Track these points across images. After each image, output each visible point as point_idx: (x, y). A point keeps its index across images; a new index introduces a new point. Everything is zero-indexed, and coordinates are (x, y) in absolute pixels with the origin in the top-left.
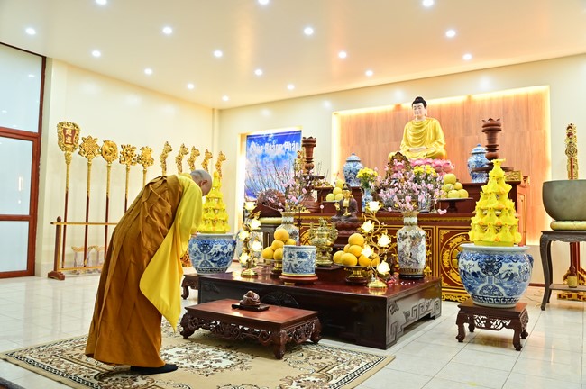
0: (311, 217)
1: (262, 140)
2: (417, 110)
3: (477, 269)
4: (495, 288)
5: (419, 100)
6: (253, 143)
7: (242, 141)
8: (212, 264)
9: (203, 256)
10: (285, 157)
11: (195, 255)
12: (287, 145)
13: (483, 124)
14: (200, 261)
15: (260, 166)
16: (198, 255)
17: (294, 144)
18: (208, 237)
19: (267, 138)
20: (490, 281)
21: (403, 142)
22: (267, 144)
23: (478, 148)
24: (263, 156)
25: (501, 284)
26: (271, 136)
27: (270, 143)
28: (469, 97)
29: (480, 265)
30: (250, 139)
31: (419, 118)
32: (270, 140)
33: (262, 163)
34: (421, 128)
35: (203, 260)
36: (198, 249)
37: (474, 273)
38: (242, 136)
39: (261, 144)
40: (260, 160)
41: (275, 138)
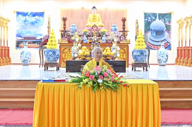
0: (68, 45)
1: (25, 14)
2: (94, 10)
3: (139, 54)
4: (143, 58)
5: (94, 7)
6: (20, 15)
7: (14, 13)
8: (56, 58)
9: (54, 56)
10: (36, 22)
11: (50, 56)
12: (37, 17)
13: (122, 18)
14: (52, 58)
15: (24, 25)
16: (52, 56)
17: (40, 17)
18: (55, 50)
19: (27, 14)
20: (142, 57)
21: (88, 20)
22: (27, 16)
23: (114, 24)
24: (25, 21)
25: (144, 57)
26: (29, 13)
27: (28, 16)
28: (106, 8)
29: (140, 53)
30: (18, 13)
31: (94, 13)
32: (28, 15)
33: (25, 24)
34: (95, 17)
35: (53, 57)
36: (52, 54)
37: (138, 55)
38: (14, 11)
39: (24, 16)
40: (24, 23)
41: (31, 14)
